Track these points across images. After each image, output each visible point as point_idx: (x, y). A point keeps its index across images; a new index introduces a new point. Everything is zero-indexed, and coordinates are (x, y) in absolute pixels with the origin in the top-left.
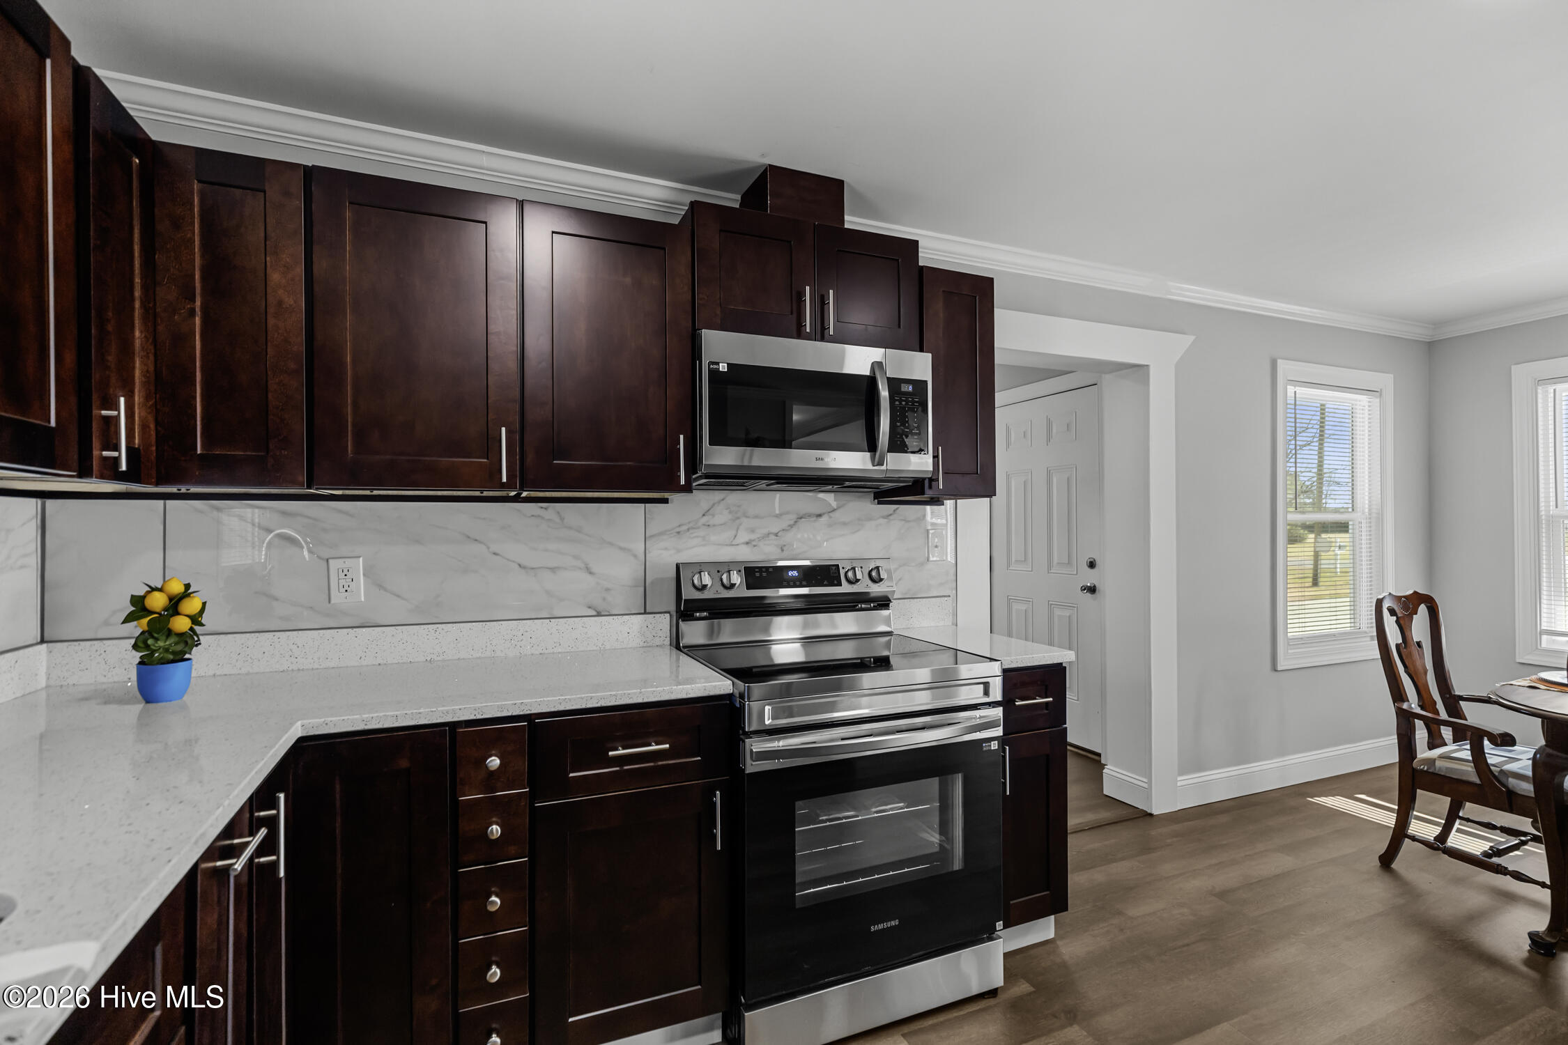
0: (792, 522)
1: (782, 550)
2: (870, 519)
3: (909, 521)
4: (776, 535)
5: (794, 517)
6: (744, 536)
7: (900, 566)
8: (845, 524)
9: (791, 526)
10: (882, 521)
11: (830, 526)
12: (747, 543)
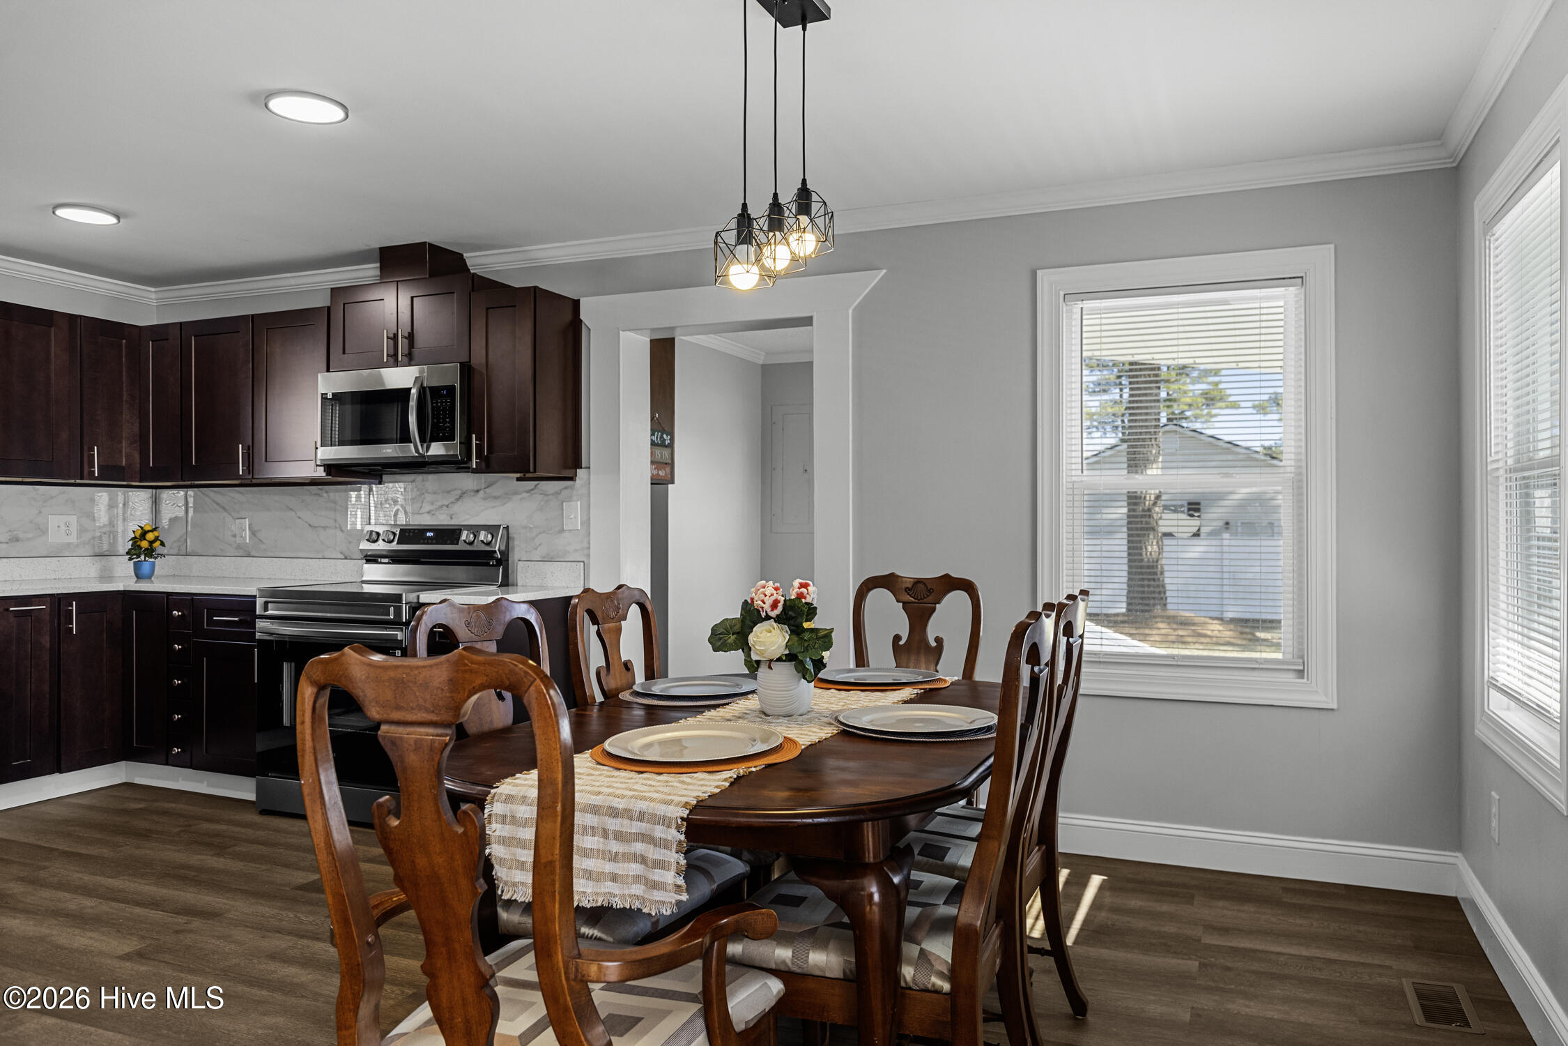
0: (458, 497)
1: (451, 518)
2: (516, 493)
3: (548, 495)
4: (447, 506)
5: (459, 492)
6: (427, 507)
7: (540, 533)
8: (496, 498)
9: (457, 500)
10: (525, 495)
11: (485, 499)
12: (429, 512)
